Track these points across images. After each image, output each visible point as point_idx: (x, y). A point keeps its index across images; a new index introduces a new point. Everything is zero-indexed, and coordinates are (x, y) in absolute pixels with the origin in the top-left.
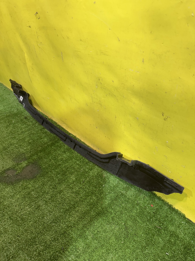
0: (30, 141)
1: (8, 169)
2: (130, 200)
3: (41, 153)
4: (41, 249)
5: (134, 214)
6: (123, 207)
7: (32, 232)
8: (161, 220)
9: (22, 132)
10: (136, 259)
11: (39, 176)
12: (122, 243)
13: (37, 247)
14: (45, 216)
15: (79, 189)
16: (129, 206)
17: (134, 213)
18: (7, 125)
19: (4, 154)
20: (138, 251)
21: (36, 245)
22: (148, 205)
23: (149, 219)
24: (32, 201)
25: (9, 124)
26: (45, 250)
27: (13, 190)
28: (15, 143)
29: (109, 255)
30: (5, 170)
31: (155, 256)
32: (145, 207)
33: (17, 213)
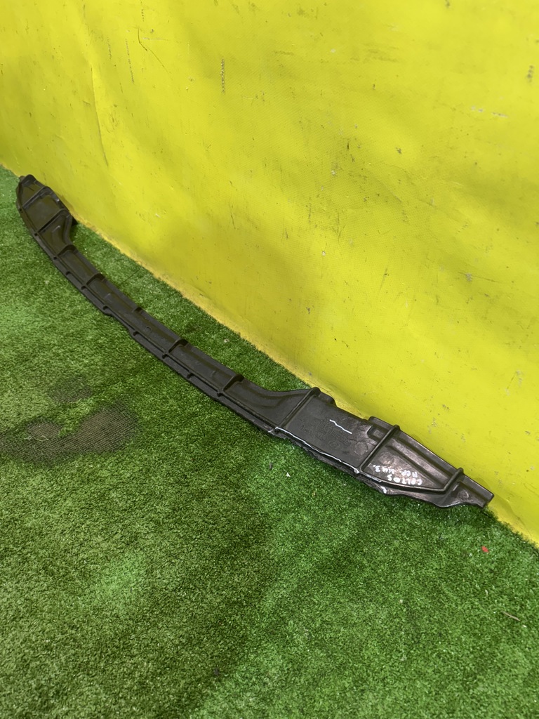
0: (100, 341)
1: (36, 421)
2: (416, 530)
3: (134, 375)
4: (148, 672)
5: (431, 573)
6: (396, 549)
7: (118, 617)
8: (516, 596)
9: (75, 313)
10: (448, 713)
11: (133, 446)
12: (402, 660)
13: (136, 665)
14: (156, 569)
15: (258, 488)
16: (416, 549)
17: (430, 570)
18: (29, 290)
19: (21, 374)
20: (454, 687)
21: (132, 656)
22: (472, 546)
23: (478, 590)
24: (112, 520)
25: (35, 289)
26: (160, 673)
27: (52, 482)
28: (54, 345)
29: (365, 696)
30: (26, 422)
31: (506, 705)
32: (465, 552)
33: (68, 555)
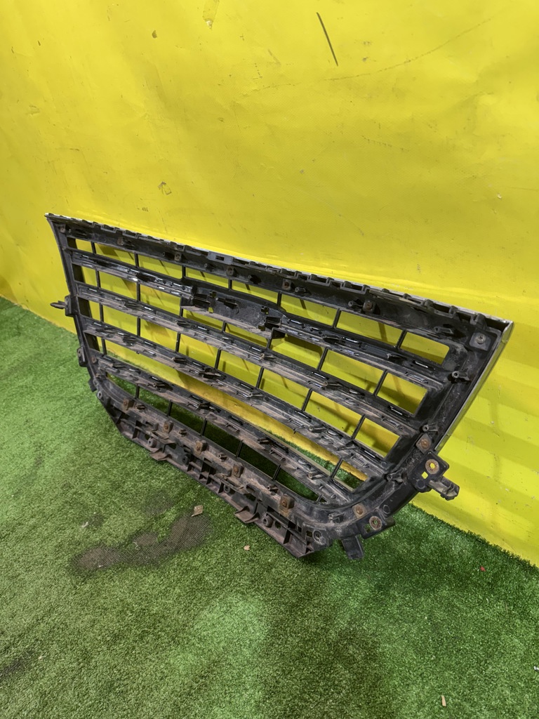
2: (430, 563)
4: (260, 698)
8: (509, 599)
11: (212, 539)
13: (250, 695)
14: (249, 626)
17: (444, 591)
22: (473, 567)
23: (481, 600)
26: (268, 697)
27: (162, 578)
30: (131, 536)
32: (468, 573)
